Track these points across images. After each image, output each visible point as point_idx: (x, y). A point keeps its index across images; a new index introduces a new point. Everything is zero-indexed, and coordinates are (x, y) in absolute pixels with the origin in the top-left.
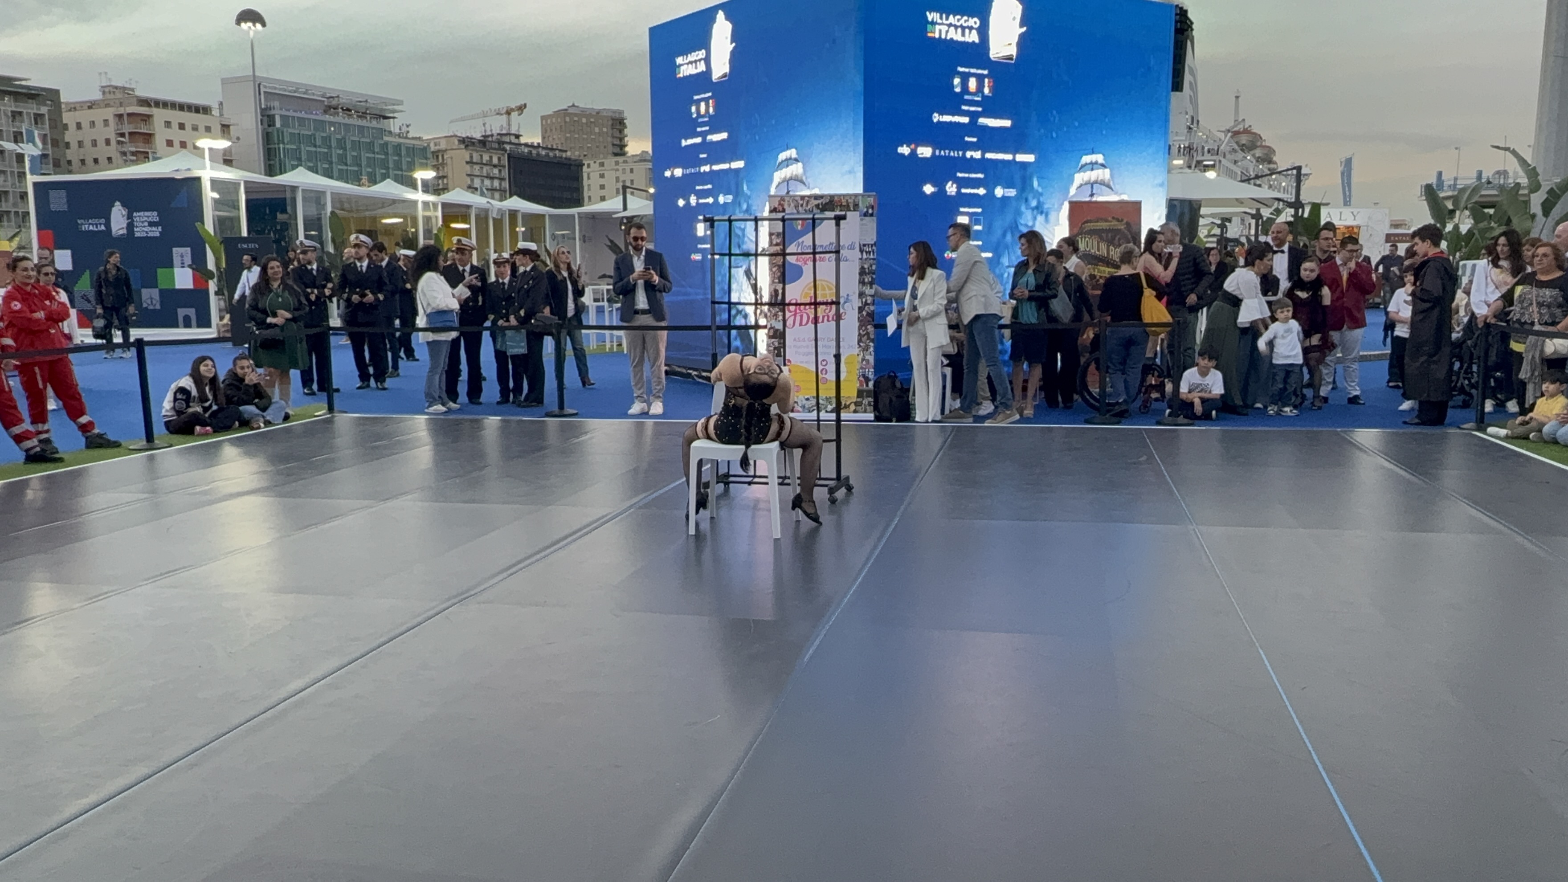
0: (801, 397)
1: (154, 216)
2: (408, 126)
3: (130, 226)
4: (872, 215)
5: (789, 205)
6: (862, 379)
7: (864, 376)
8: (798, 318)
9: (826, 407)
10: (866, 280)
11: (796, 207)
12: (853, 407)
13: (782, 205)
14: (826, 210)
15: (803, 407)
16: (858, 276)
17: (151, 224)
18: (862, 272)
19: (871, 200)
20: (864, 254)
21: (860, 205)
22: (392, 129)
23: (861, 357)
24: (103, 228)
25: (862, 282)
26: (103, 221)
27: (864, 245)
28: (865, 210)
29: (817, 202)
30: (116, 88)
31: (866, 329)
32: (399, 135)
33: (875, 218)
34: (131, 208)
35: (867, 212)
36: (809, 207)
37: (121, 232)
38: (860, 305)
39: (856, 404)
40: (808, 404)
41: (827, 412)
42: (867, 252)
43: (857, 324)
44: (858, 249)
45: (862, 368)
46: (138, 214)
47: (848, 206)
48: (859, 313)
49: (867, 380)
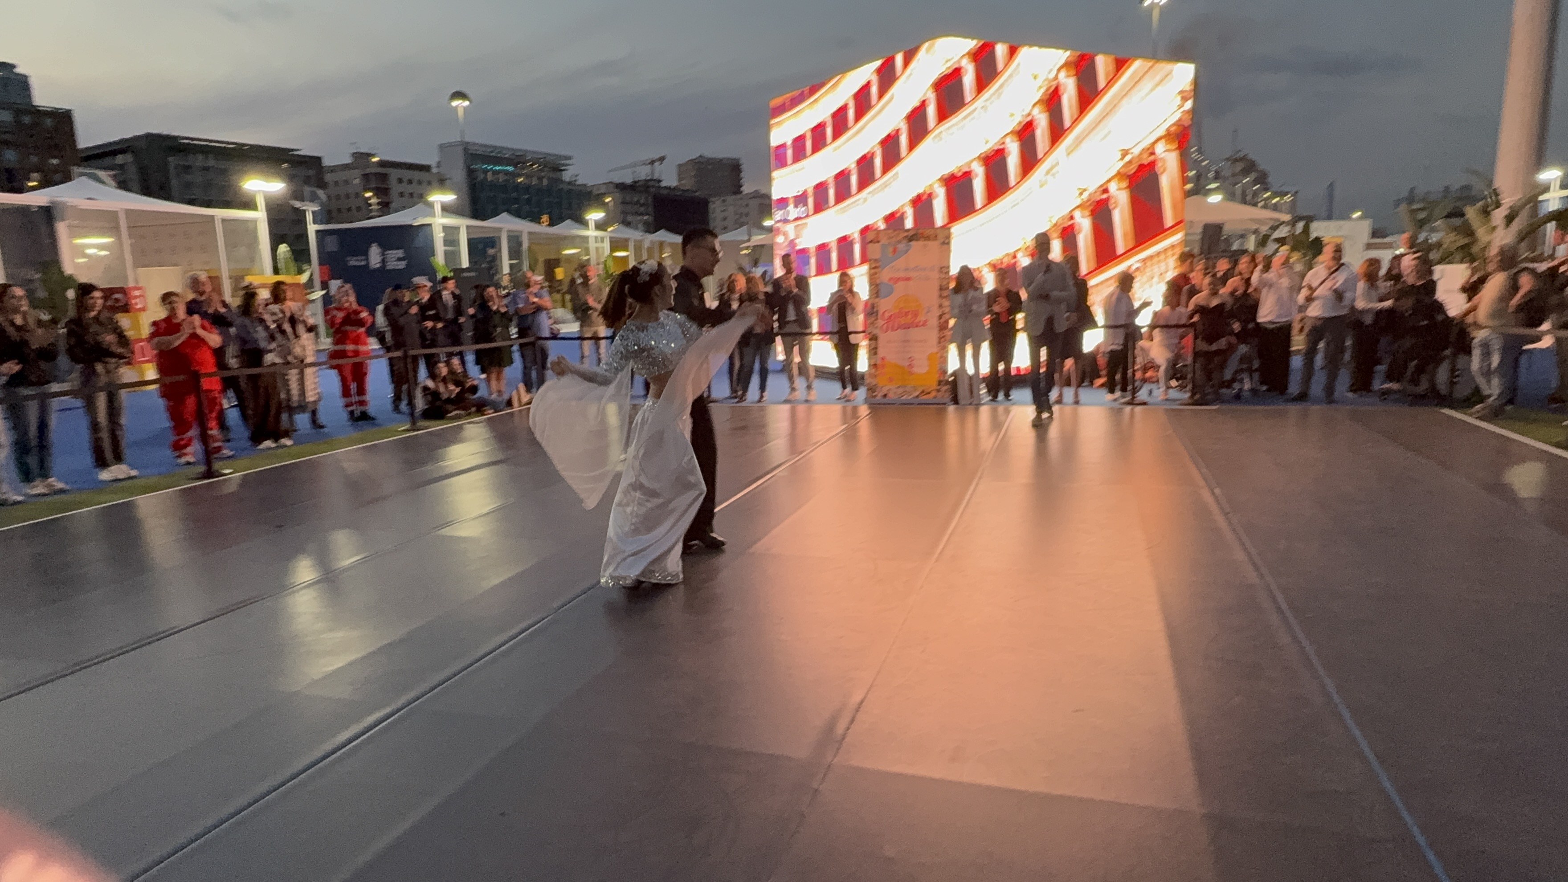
1: (400, 253)
2: (577, 176)
3: (383, 261)
5: (883, 238)
6: (940, 371)
7: (942, 369)
8: (891, 325)
11: (888, 238)
12: (933, 393)
13: (878, 238)
14: (913, 241)
15: (895, 393)
16: (937, 292)
17: (399, 259)
20: (942, 274)
21: (939, 236)
22: (563, 179)
23: (939, 355)
24: (363, 263)
26: (363, 258)
27: (944, 267)
28: (942, 240)
29: (905, 234)
30: (362, 154)
32: (569, 183)
34: (385, 247)
35: (944, 241)
36: (899, 238)
37: (378, 266)
38: (939, 314)
39: (936, 391)
40: (898, 391)
42: (944, 273)
43: (937, 329)
44: (937, 270)
46: (390, 252)
47: (929, 237)
48: (938, 320)
49: (945, 372)
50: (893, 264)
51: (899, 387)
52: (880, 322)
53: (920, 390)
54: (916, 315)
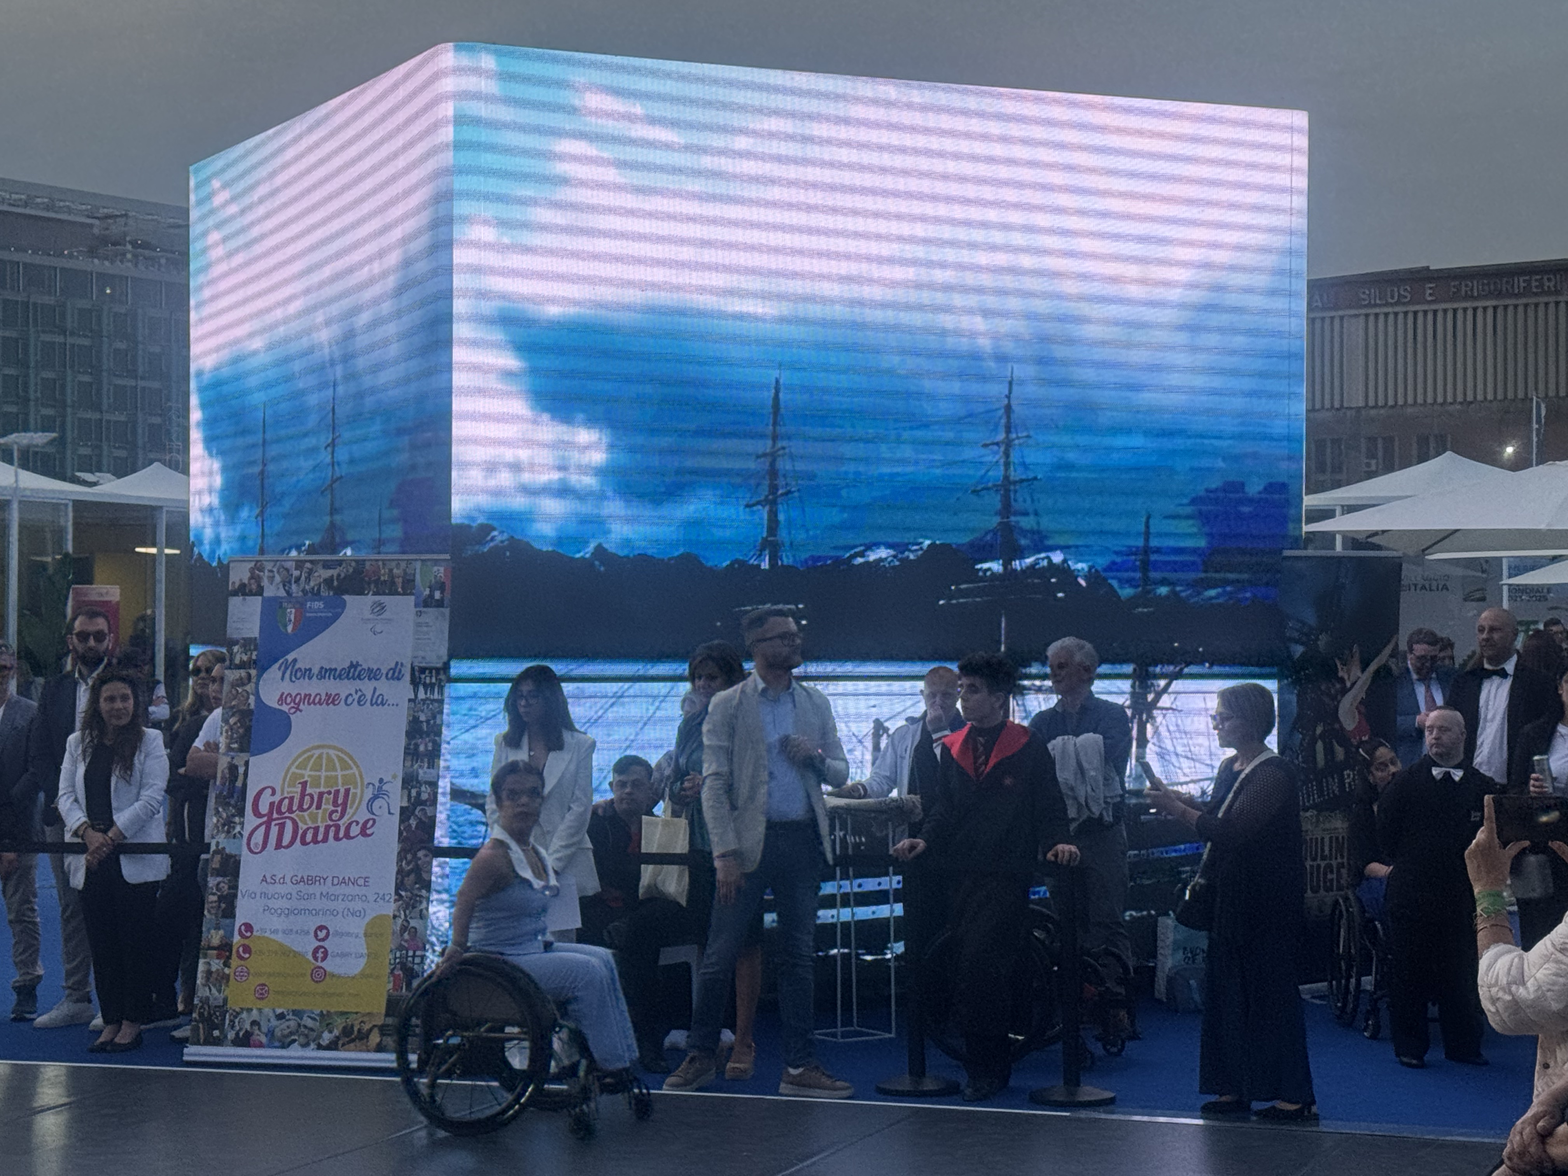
0: (267, 1010)
4: (440, 604)
5: (272, 579)
6: (398, 972)
7: (403, 966)
8: (274, 830)
9: (320, 1036)
10: (422, 748)
11: (286, 583)
12: (375, 1038)
13: (258, 580)
14: (347, 592)
15: (271, 1034)
16: (403, 741)
18: (415, 730)
19: (440, 571)
20: (421, 689)
21: (418, 577)
23: (399, 921)
25: (411, 753)
27: (423, 670)
28: (427, 592)
29: (327, 573)
31: (415, 855)
33: (447, 611)
35: (431, 596)
36: (312, 584)
38: (405, 804)
39: (383, 1030)
40: (281, 1028)
41: (320, 1047)
42: (425, 686)
43: (395, 847)
44: (407, 677)
45: (400, 948)
47: (393, 583)
48: (402, 821)
49: (410, 974)
50: (290, 657)
51: (281, 1017)
52: (250, 821)
53: (339, 1024)
54: (342, 802)
